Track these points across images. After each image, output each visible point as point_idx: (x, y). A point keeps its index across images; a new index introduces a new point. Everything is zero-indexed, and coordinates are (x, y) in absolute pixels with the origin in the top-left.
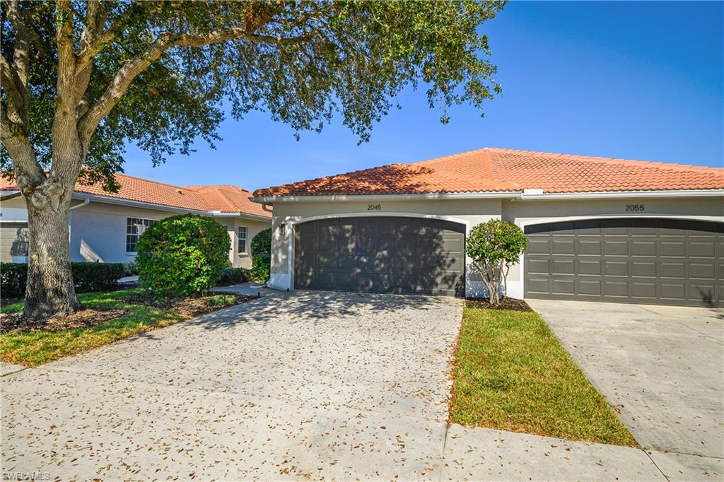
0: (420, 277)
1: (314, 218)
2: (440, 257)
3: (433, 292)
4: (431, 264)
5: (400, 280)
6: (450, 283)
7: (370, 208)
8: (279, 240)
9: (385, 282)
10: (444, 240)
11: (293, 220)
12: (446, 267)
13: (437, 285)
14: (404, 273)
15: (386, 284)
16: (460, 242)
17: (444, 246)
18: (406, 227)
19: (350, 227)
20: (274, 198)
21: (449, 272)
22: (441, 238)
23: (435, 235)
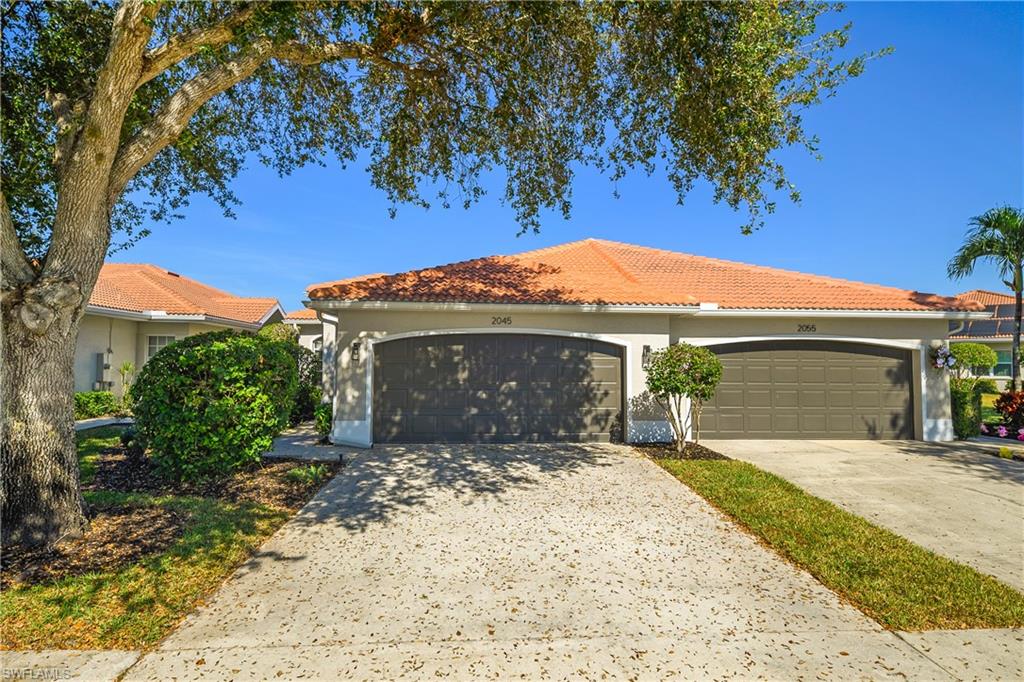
0: (563, 417)
1: (408, 335)
2: (589, 389)
3: (581, 438)
4: (578, 399)
5: (536, 423)
6: (603, 423)
7: (496, 321)
8: (348, 368)
9: (514, 426)
10: (595, 366)
11: (372, 337)
12: (597, 403)
13: (585, 427)
14: (541, 412)
15: (516, 429)
16: (616, 368)
17: (595, 375)
18: (542, 348)
19: (461, 347)
20: (347, 303)
21: (601, 409)
22: (589, 364)
23: (581, 360)
